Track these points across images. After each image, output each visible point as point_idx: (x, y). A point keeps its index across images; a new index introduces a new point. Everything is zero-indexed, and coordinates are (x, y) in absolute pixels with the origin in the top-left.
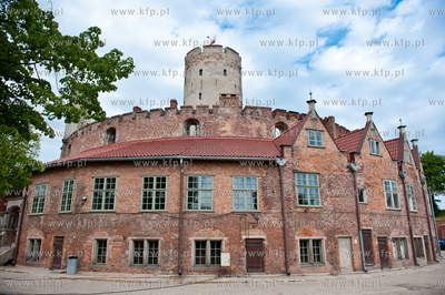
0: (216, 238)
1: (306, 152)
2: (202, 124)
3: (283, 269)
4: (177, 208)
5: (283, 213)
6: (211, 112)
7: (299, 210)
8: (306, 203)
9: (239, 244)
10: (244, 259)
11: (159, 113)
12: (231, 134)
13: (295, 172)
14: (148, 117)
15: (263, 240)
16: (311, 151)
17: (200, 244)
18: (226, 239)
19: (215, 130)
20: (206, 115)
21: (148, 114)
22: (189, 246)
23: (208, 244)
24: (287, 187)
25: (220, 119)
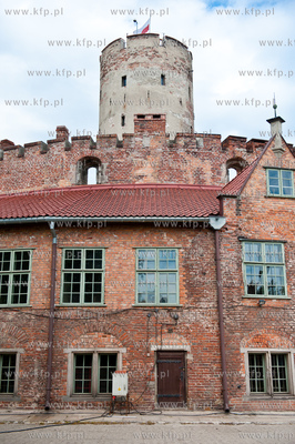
0: (108, 349)
1: (261, 206)
2: (105, 165)
3: (219, 402)
4: (46, 301)
5: (219, 309)
6: (120, 145)
7: (248, 303)
8: (261, 292)
9: (146, 359)
10: (153, 384)
11: (38, 149)
12: (151, 180)
13: (242, 239)
14: (21, 156)
15: (184, 352)
16: (271, 204)
17: (83, 359)
18: (124, 350)
19: (127, 174)
20: (113, 150)
21: (22, 151)
22: (63, 362)
23: (96, 359)
24: (227, 264)
25: (134, 156)
